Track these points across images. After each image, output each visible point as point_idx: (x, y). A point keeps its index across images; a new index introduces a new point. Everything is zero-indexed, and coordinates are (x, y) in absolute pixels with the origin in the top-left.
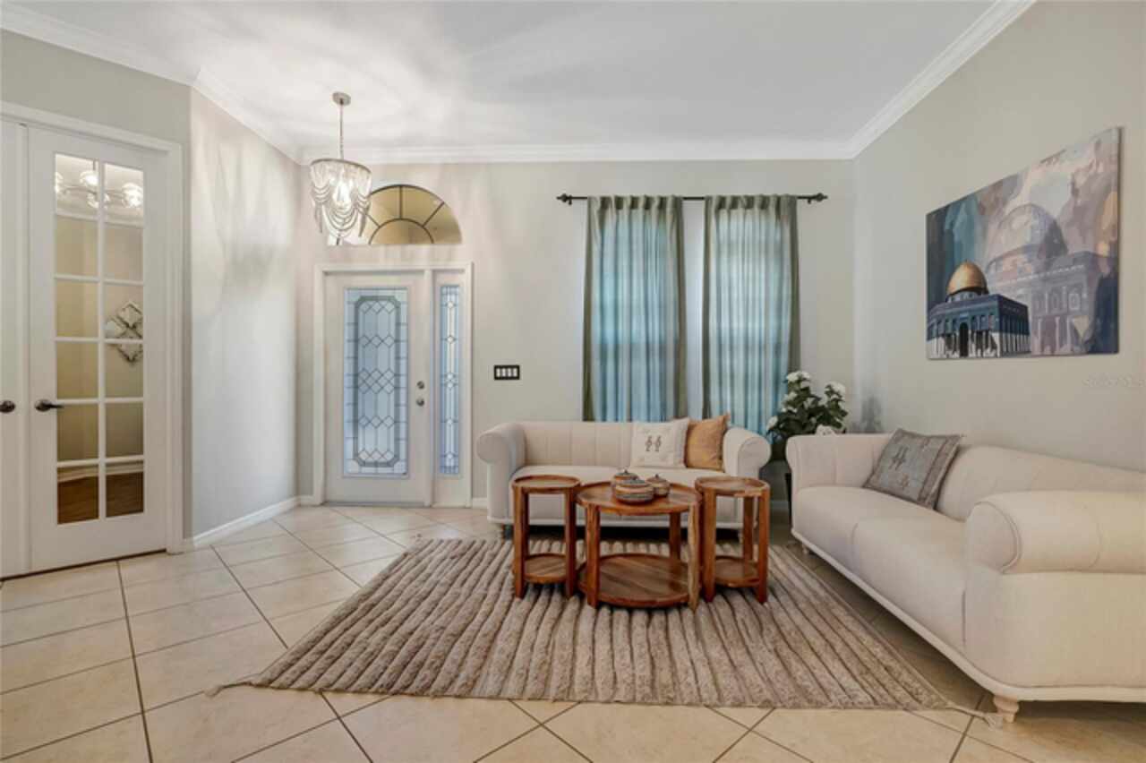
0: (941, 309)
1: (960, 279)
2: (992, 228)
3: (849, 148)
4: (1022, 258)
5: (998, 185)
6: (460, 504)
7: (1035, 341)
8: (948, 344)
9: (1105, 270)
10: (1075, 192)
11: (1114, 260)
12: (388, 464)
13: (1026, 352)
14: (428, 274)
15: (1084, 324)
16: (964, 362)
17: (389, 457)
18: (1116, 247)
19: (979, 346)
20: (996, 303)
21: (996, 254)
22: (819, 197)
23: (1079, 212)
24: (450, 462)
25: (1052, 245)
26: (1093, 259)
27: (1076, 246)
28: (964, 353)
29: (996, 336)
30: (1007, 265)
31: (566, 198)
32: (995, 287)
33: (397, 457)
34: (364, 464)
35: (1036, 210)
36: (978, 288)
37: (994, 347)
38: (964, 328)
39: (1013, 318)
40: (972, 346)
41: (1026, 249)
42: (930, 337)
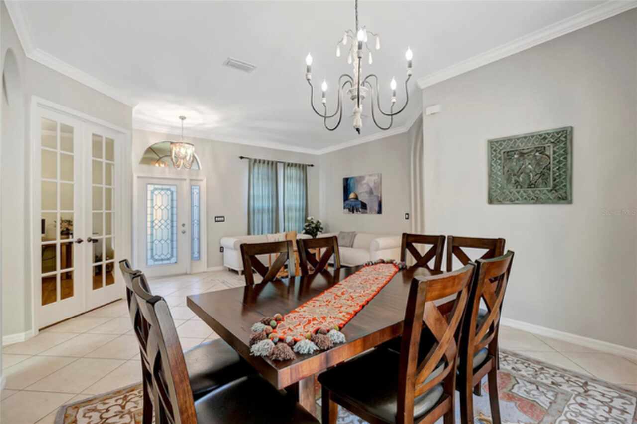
0: (347, 202)
1: (352, 195)
2: (359, 186)
3: (319, 152)
4: (365, 194)
5: (360, 177)
6: (202, 270)
7: (368, 211)
8: (349, 209)
9: (379, 199)
10: (375, 183)
11: (381, 197)
12: (168, 259)
13: (366, 213)
14: (188, 181)
15: (377, 208)
16: (353, 215)
17: (169, 256)
18: (381, 195)
19: (357, 211)
20: (360, 203)
21: (360, 191)
22: (312, 166)
23: (375, 188)
24: (196, 255)
25: (371, 192)
26: (378, 197)
27: (375, 193)
28: (353, 212)
29: (360, 210)
30: (362, 194)
31: (242, 158)
32: (360, 199)
33: (172, 256)
34: (156, 260)
35: (368, 185)
36: (356, 198)
37: (360, 211)
38: (353, 207)
39: (364, 206)
40: (355, 211)
41: (366, 192)
42: (344, 208)
